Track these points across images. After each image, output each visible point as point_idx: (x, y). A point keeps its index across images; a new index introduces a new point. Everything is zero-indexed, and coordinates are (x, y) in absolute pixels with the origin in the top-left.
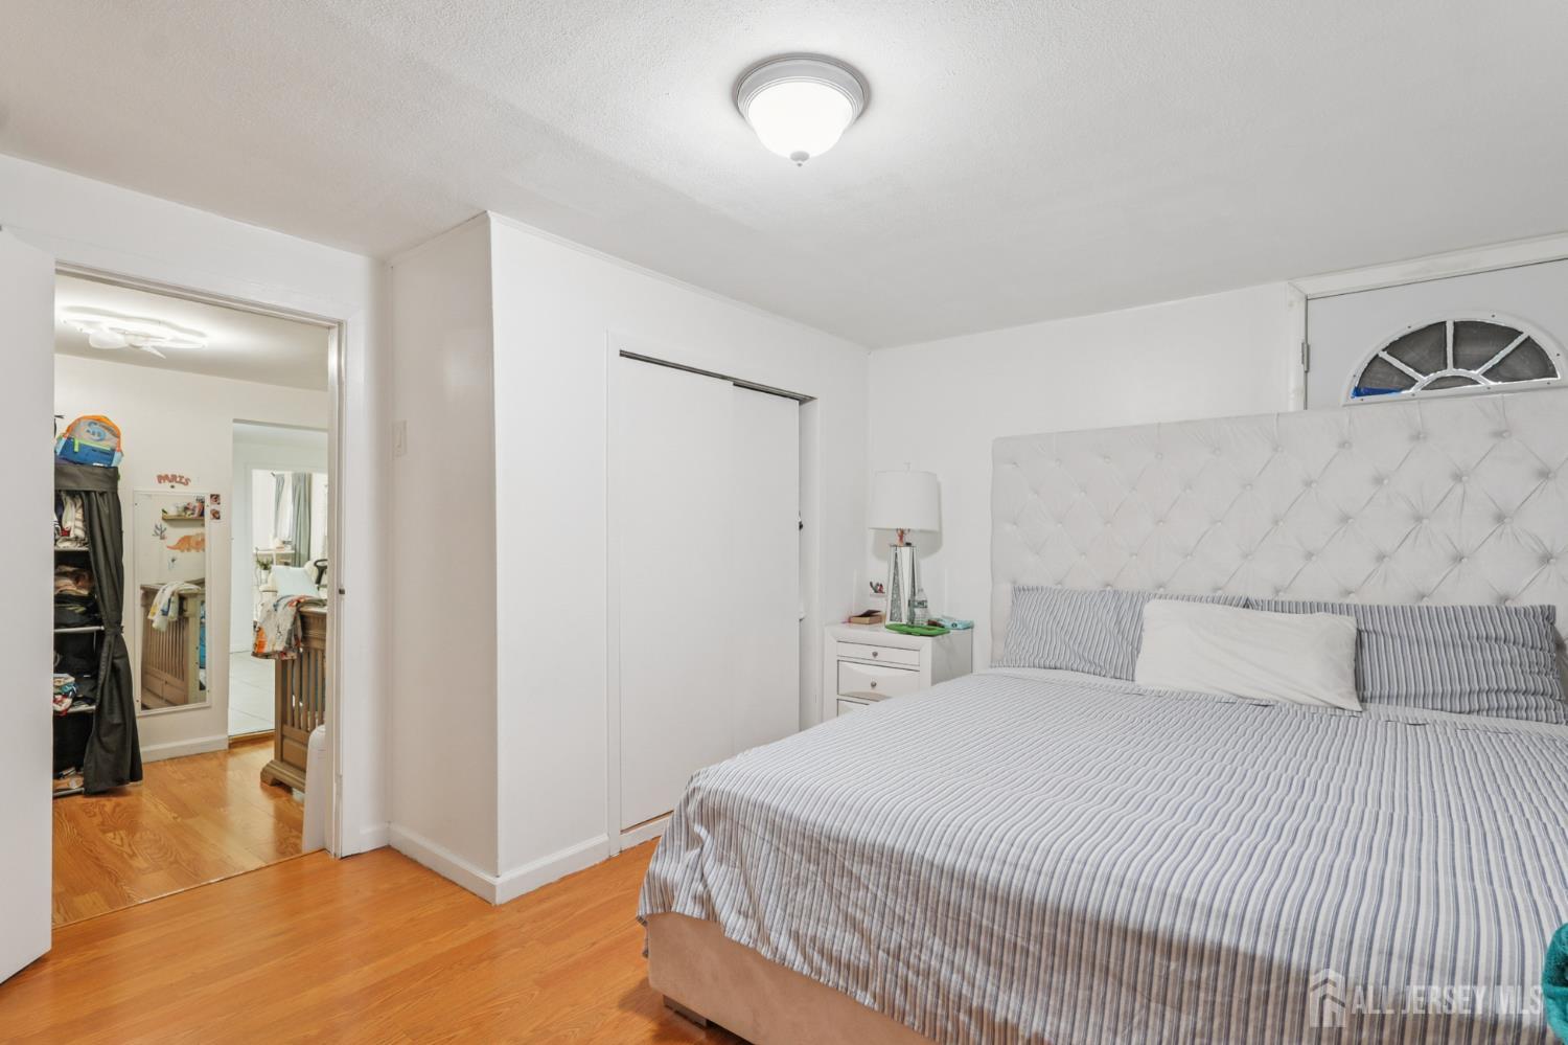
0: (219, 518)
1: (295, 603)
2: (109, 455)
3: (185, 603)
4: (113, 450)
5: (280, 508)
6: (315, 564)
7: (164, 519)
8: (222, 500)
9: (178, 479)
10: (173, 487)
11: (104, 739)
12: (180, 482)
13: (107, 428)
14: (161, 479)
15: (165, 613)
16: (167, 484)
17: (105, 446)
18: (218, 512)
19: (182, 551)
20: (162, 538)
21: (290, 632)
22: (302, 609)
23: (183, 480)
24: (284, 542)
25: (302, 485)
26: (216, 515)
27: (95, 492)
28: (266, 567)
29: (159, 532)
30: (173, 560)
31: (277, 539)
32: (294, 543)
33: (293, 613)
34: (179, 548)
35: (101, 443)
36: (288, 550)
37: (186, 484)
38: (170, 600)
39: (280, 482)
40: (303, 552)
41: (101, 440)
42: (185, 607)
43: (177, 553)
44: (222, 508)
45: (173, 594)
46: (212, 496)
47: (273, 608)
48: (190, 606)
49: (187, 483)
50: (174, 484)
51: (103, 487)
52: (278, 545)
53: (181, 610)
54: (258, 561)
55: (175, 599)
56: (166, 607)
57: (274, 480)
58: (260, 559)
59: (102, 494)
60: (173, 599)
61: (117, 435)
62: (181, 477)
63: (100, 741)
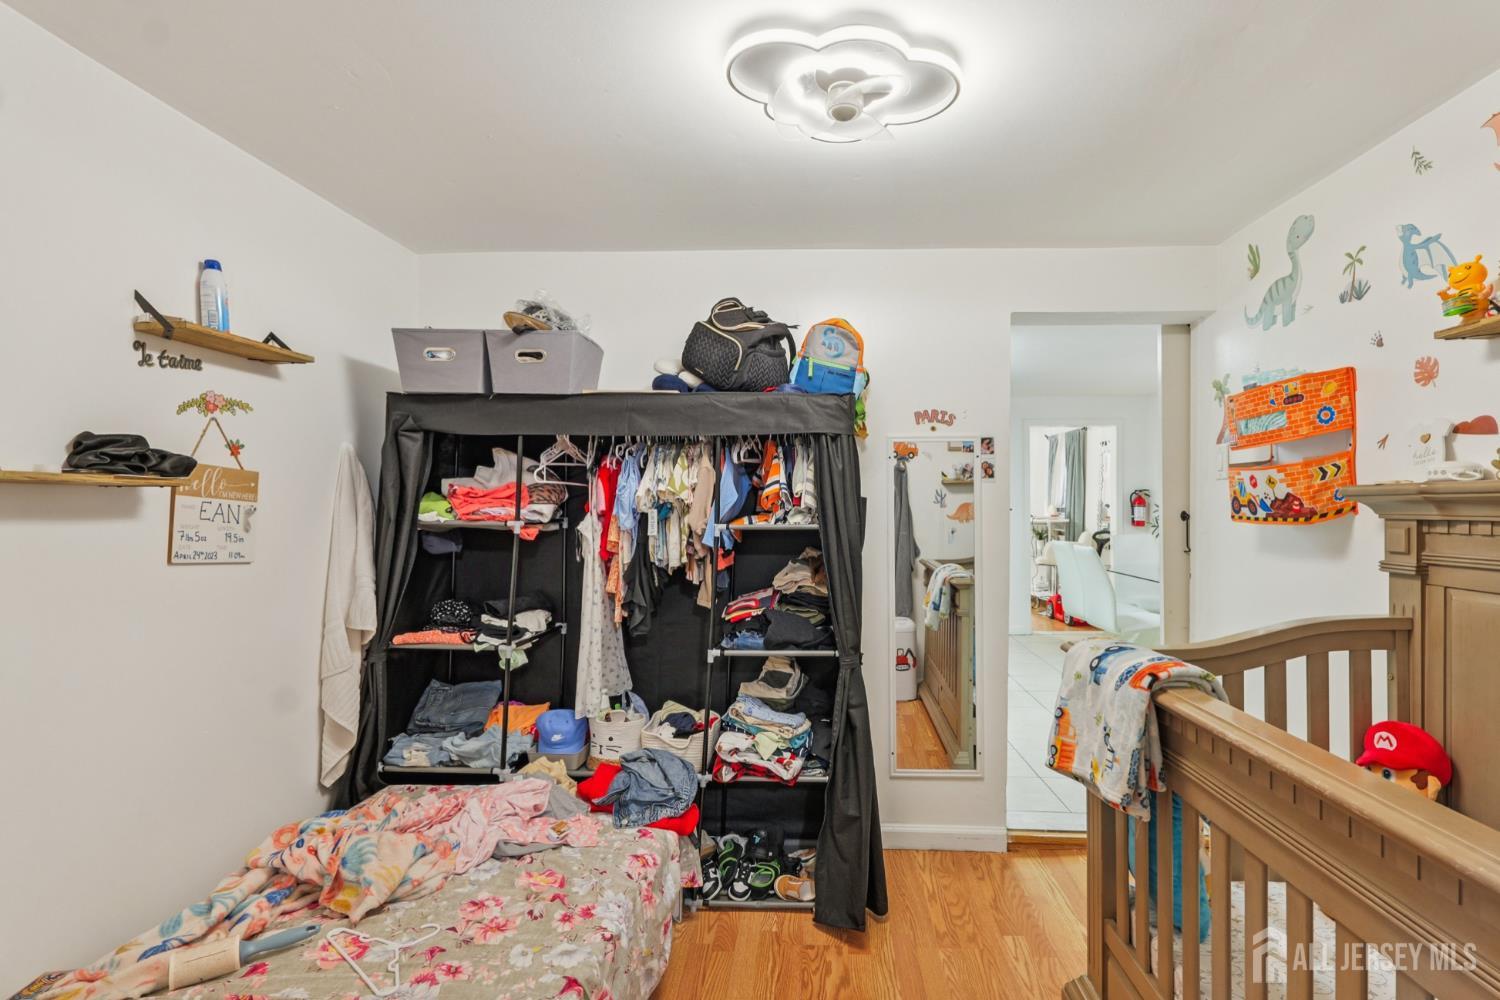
0: (992, 476)
1: (1147, 680)
2: (849, 376)
3: (957, 595)
4: (854, 370)
5: (1054, 475)
6: (1094, 537)
7: (944, 484)
8: (997, 446)
9: (940, 417)
10: (933, 429)
11: (837, 836)
12: (942, 421)
13: (849, 339)
14: (920, 417)
15: (936, 607)
16: (927, 425)
17: (842, 364)
18: (990, 466)
19: (961, 521)
20: (943, 506)
21: (1136, 754)
22: (1163, 699)
23: (947, 418)
24: (1058, 510)
25: (1076, 444)
26: (989, 471)
27: (826, 435)
28: (1041, 536)
29: (939, 499)
30: (953, 532)
31: (1051, 507)
32: (1068, 510)
33: (1143, 707)
34: (958, 518)
35: (836, 360)
36: (1062, 519)
37: (950, 423)
38: (941, 590)
39: (1054, 443)
40: (1078, 521)
41: (838, 356)
42: (957, 602)
43: (956, 524)
44: (996, 460)
45: (944, 583)
46: (983, 440)
47: (1088, 674)
48: (962, 598)
49: (950, 421)
50: (935, 424)
51: (839, 427)
52: (1053, 513)
53: (954, 604)
54: (1034, 530)
55: (947, 590)
56: (937, 598)
57: (1047, 442)
58: (1036, 527)
59: (834, 438)
60: (944, 588)
61: (858, 346)
62: (944, 413)
63: (834, 837)
